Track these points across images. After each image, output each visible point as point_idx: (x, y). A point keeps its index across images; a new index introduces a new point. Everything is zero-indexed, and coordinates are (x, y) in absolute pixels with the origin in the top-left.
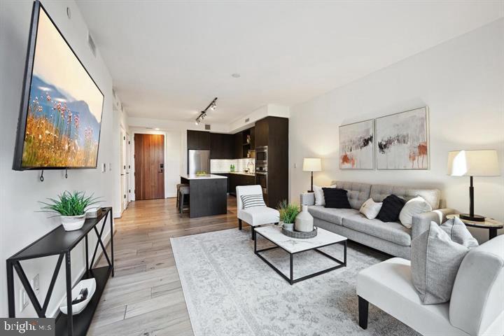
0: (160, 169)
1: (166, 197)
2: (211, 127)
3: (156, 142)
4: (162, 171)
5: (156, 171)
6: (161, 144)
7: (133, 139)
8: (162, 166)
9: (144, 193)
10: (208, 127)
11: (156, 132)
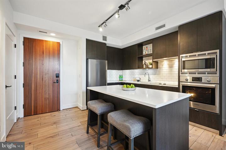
0: (55, 79)
1: (61, 109)
2: (108, 39)
3: (51, 49)
4: (58, 82)
5: (51, 82)
6: (56, 52)
7: (22, 43)
8: (58, 76)
9: (36, 107)
10: (105, 38)
11: (51, 39)
